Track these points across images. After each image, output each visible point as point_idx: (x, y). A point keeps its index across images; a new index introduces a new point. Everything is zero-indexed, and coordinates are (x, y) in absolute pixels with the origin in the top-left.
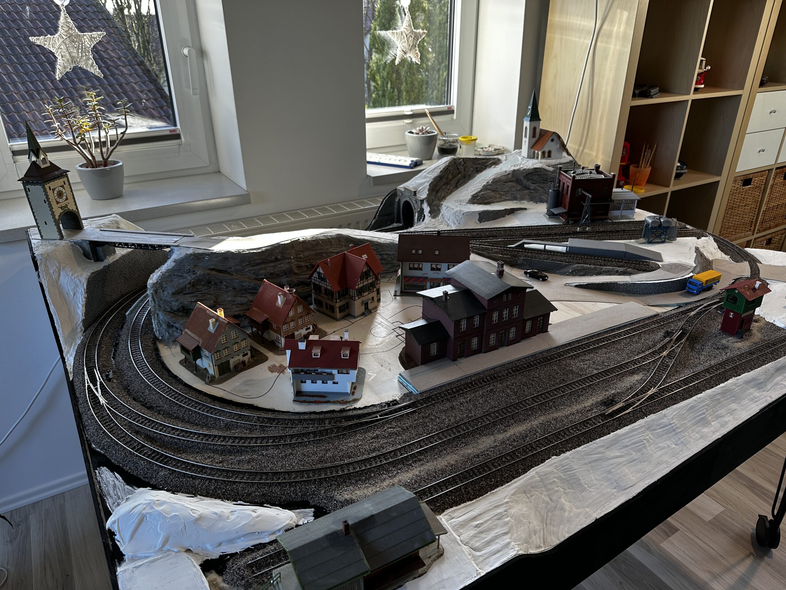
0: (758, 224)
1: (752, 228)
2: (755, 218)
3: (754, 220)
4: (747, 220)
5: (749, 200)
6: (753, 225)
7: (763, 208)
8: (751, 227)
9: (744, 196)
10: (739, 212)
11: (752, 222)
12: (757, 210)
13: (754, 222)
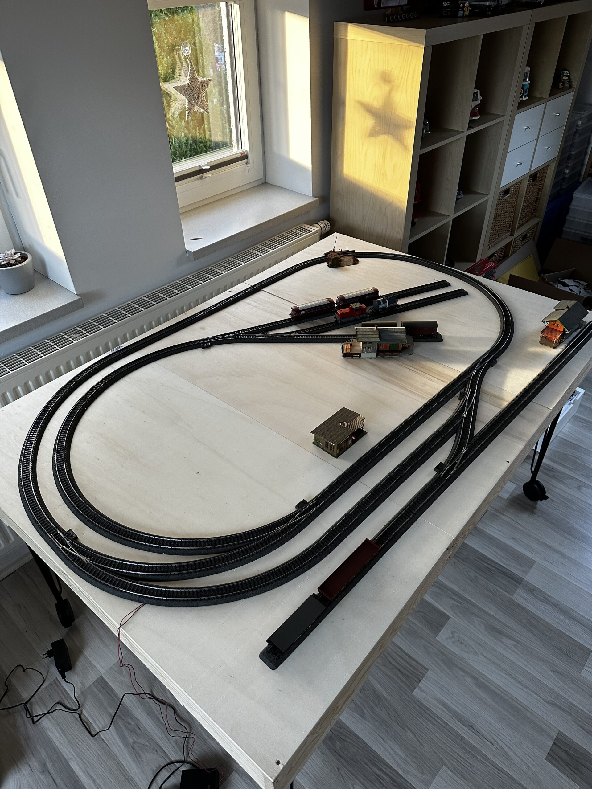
2: (512, 220)
4: (507, 223)
5: (508, 207)
8: (509, 228)
9: (504, 205)
10: (501, 219)
11: (510, 224)
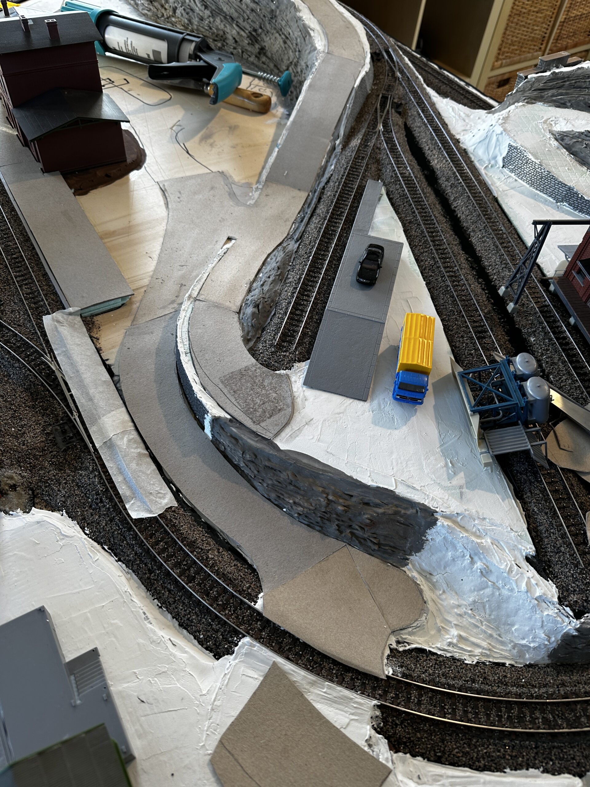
0: (551, 41)
1: (543, 47)
2: (548, 32)
3: (547, 35)
4: (538, 32)
6: (545, 43)
7: (561, 18)
8: (542, 44)
10: (529, 21)
11: (544, 37)
12: (553, 19)
13: (546, 39)
